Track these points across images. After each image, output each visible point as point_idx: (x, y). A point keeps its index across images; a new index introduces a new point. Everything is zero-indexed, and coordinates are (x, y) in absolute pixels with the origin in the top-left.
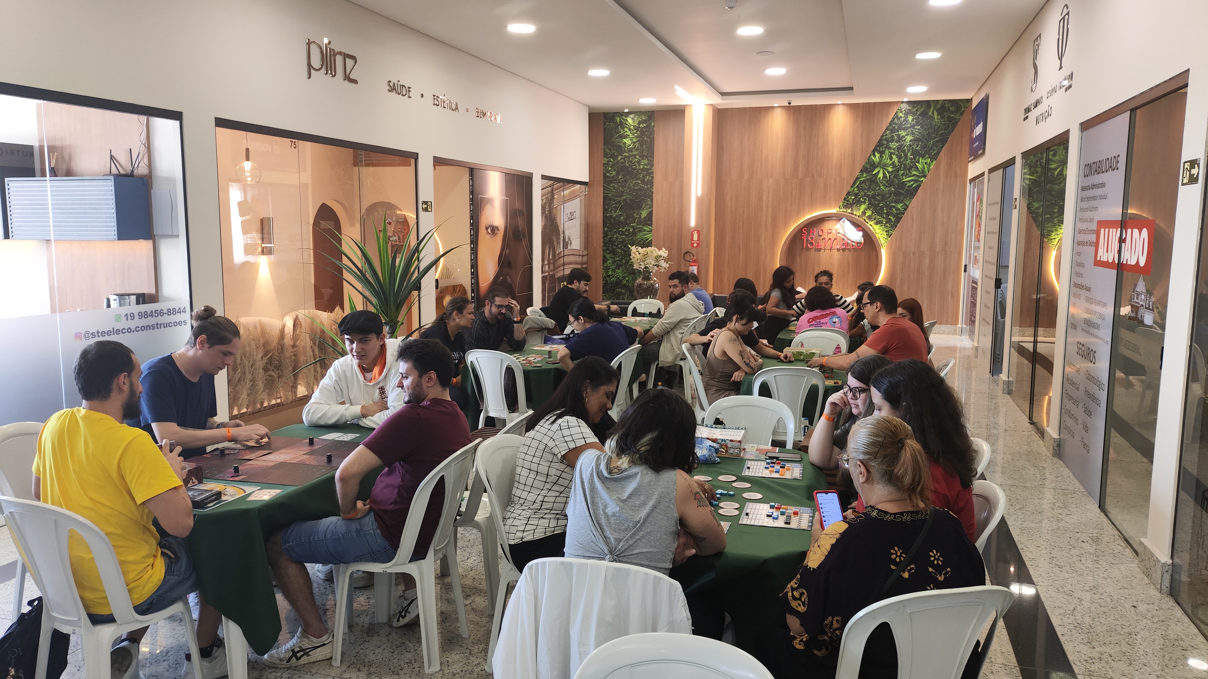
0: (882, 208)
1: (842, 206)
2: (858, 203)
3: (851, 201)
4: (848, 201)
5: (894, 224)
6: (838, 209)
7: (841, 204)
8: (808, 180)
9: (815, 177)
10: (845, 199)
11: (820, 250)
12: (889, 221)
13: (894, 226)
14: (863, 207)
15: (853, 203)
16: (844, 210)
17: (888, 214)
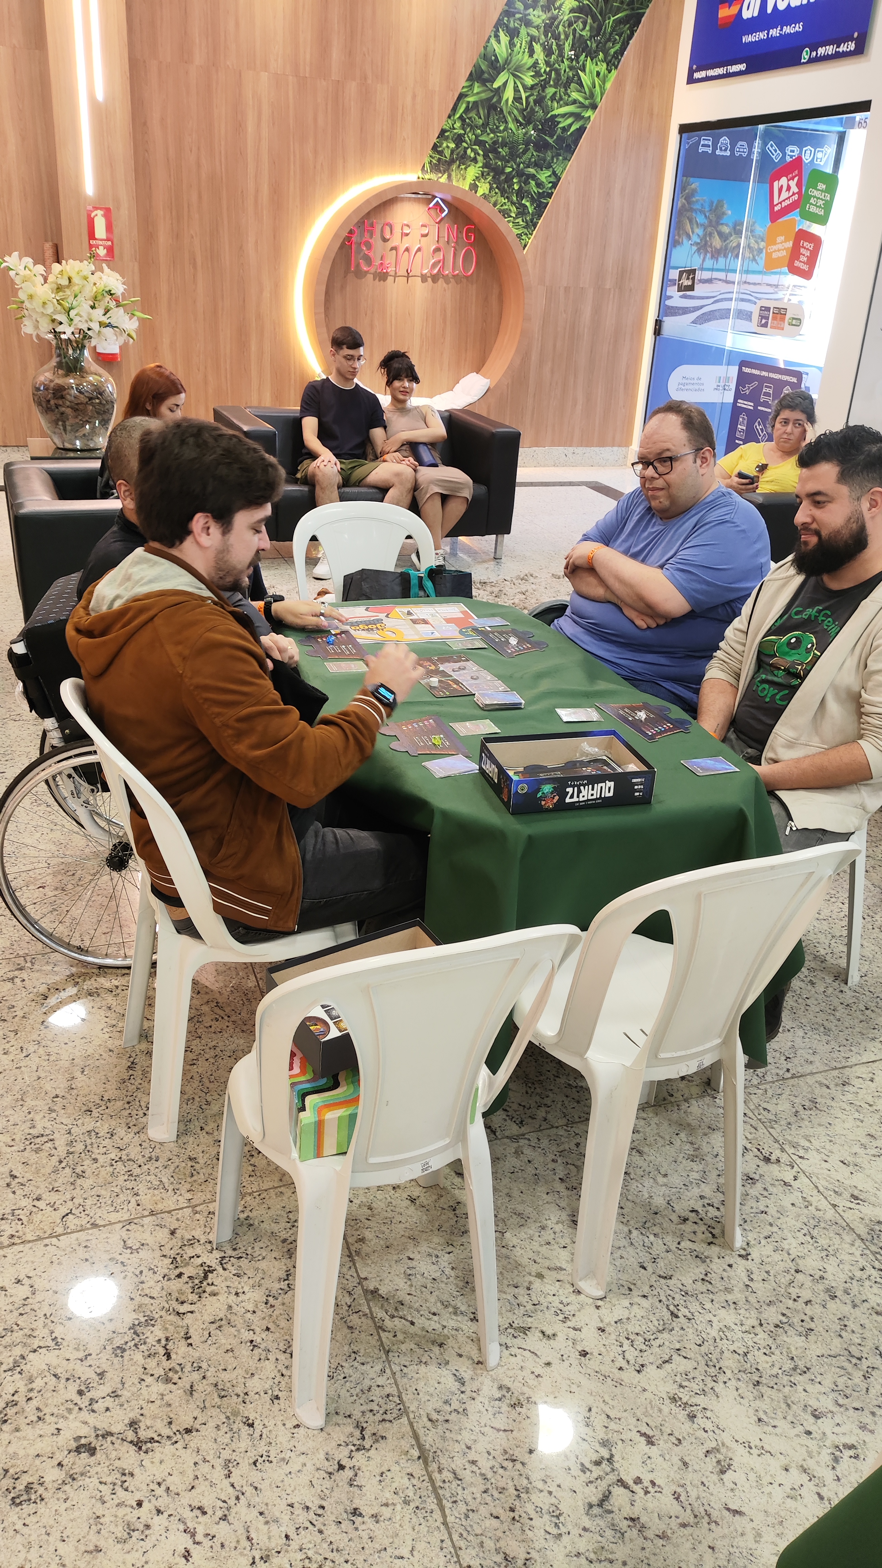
0: (509, 179)
1: (427, 166)
2: (463, 159)
3: (447, 153)
4: (441, 153)
5: (532, 220)
6: (420, 174)
7: (427, 160)
8: (352, 88)
9: (369, 81)
10: (435, 148)
11: (383, 276)
12: (522, 211)
13: (531, 225)
14: (473, 171)
15: (452, 161)
16: (433, 176)
17: (521, 194)
